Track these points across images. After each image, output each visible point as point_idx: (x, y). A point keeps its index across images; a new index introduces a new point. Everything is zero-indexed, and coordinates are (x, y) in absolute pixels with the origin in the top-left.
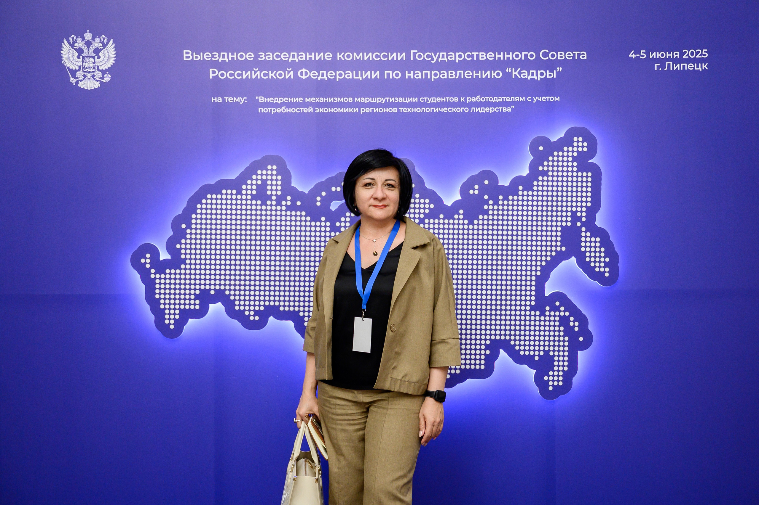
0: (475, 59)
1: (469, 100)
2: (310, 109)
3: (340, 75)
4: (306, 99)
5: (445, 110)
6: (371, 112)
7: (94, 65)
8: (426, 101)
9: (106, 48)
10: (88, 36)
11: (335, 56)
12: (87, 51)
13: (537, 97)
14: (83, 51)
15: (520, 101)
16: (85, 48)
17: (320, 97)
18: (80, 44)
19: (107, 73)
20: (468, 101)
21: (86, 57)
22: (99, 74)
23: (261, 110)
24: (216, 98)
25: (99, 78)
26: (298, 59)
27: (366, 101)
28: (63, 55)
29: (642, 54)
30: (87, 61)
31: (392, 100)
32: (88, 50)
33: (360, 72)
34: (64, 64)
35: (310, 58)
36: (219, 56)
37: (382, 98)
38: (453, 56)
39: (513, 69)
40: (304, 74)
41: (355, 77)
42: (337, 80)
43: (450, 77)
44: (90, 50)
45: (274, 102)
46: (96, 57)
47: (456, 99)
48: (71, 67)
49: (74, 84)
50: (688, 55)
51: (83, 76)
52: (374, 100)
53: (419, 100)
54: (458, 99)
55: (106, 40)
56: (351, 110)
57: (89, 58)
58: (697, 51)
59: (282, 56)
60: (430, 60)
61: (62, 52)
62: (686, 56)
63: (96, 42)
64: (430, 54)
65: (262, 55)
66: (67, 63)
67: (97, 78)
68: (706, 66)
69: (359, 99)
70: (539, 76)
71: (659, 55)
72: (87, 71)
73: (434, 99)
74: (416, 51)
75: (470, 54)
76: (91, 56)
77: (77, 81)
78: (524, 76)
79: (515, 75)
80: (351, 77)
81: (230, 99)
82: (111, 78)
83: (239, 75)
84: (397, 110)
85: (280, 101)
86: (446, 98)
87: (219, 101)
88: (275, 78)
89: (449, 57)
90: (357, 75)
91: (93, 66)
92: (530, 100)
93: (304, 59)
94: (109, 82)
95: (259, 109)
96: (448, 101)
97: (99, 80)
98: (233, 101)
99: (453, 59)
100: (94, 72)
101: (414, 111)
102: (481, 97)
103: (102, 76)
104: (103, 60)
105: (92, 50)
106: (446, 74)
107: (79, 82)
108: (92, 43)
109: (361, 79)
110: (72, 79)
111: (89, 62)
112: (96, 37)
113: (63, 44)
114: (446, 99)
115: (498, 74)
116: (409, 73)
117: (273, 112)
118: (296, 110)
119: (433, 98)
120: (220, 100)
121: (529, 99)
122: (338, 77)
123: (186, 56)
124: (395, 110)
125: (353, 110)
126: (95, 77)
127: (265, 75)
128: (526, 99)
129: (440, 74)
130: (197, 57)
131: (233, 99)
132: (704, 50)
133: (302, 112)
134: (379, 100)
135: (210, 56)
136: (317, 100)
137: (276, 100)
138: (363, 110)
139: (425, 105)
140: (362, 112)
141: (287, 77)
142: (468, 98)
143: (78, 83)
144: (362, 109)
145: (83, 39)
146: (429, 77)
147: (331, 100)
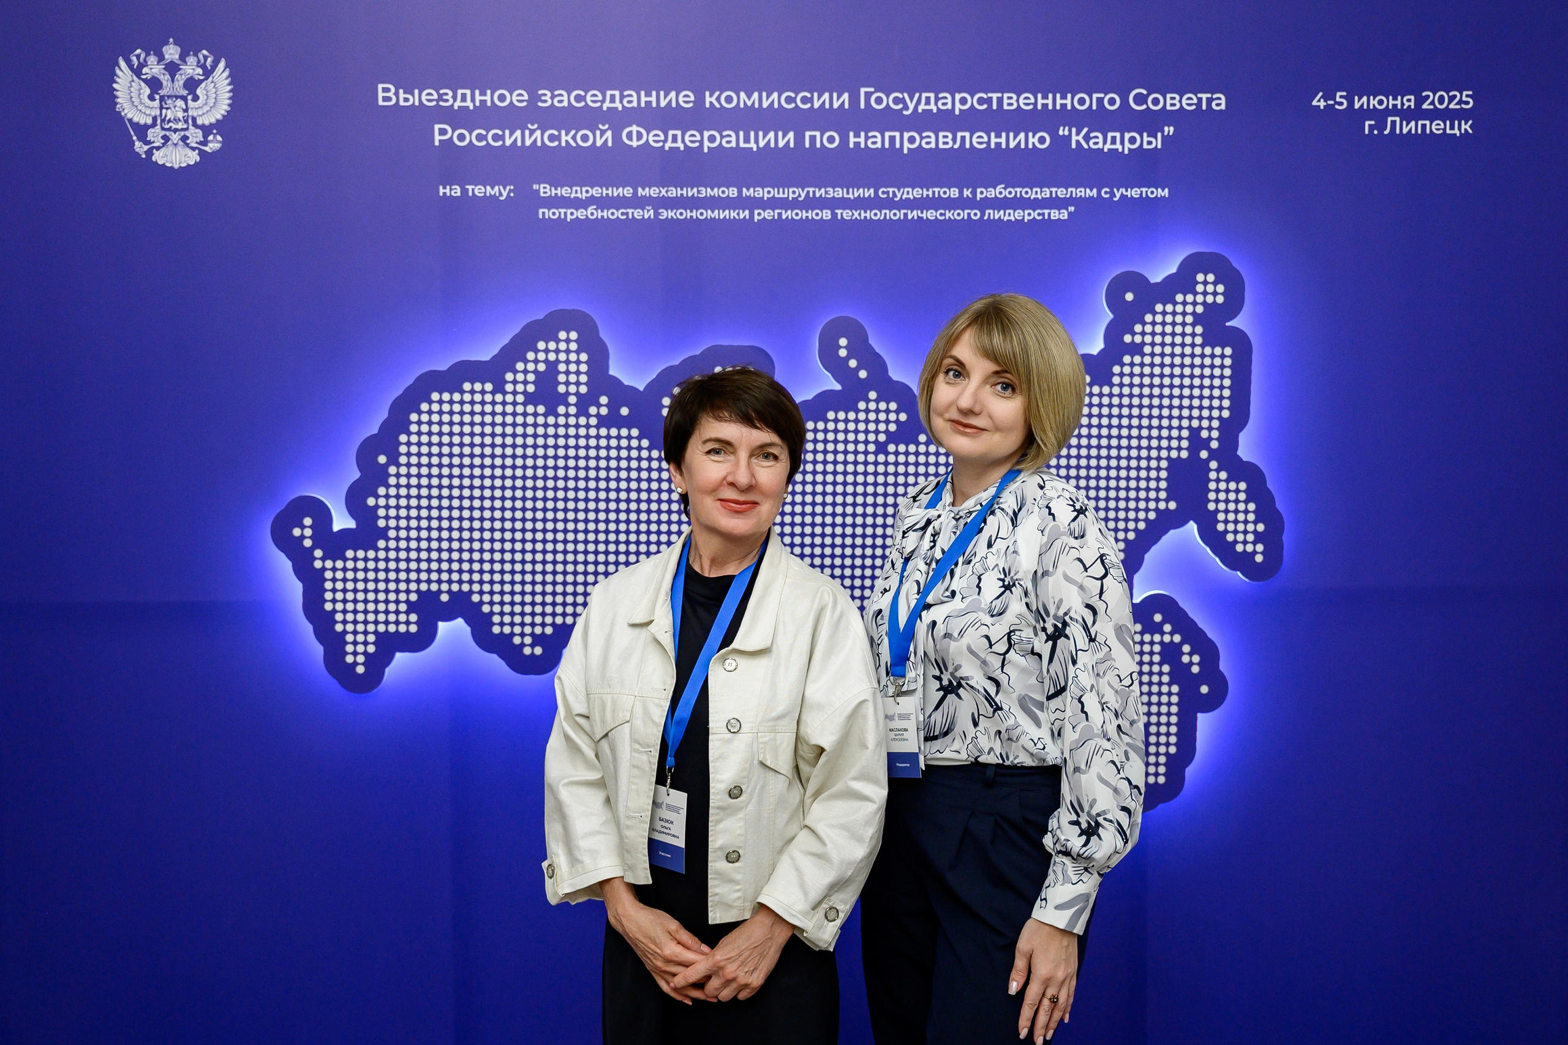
0: (995, 107)
1: (982, 193)
2: (648, 211)
3: (712, 139)
4: (640, 189)
5: (930, 215)
6: (776, 217)
7: (186, 114)
8: (891, 196)
9: (210, 79)
10: (172, 52)
11: (700, 100)
12: (169, 85)
13: (1121, 190)
14: (161, 84)
15: (1087, 196)
16: (165, 79)
17: (668, 187)
18: (153, 68)
19: (215, 131)
20: (979, 196)
21: (169, 97)
22: (198, 135)
23: (545, 213)
24: (448, 187)
25: (197, 143)
26: (623, 106)
27: (766, 195)
28: (118, 94)
29: (1338, 99)
30: (171, 106)
31: (820, 193)
32: (173, 81)
33: (752, 134)
34: (119, 113)
35: (648, 103)
36: (455, 98)
37: (800, 190)
38: (949, 101)
39: (1074, 130)
40: (635, 136)
41: (742, 145)
42: (706, 150)
43: (941, 146)
44: (176, 82)
45: (573, 196)
46: (190, 97)
47: (954, 193)
48: (136, 120)
49: (144, 156)
50: (1433, 103)
51: (163, 137)
52: (784, 193)
53: (876, 193)
54: (959, 192)
55: (209, 60)
56: (734, 214)
57: (174, 99)
58: (1451, 94)
59: (589, 99)
60: (902, 110)
61: (115, 86)
62: (1430, 104)
63: (188, 64)
64: (900, 96)
65: (545, 95)
66: (126, 111)
67: (192, 142)
68: (1470, 127)
69: (752, 190)
70: (1127, 145)
71: (1374, 102)
72: (171, 127)
73: (908, 192)
74: (872, 90)
75: (985, 96)
76: (178, 94)
77: (149, 149)
78: (1096, 143)
79: (1078, 142)
80: (733, 144)
81: (479, 191)
82: (223, 142)
83: (496, 138)
84: (832, 214)
85: (584, 195)
86: (934, 189)
87: (455, 193)
88: (574, 144)
89: (940, 103)
90: (747, 140)
91: (184, 117)
92: (1108, 196)
93: (635, 104)
94: (217, 151)
95: (541, 211)
96: (937, 196)
97: (196, 148)
98: (485, 193)
99: (949, 106)
100: (187, 129)
101: (865, 217)
102: (1005, 189)
103: (202, 139)
104: (206, 104)
105: (181, 83)
106: (933, 140)
107: (154, 151)
108: (181, 67)
109: (755, 149)
110: (137, 144)
111: (175, 107)
112: (189, 55)
113: (117, 68)
114: (934, 192)
115: (1042, 140)
116: (857, 135)
117: (569, 217)
118: (618, 214)
119: (906, 190)
120: (457, 191)
121: (1106, 193)
122: (706, 144)
123: (383, 97)
124: (826, 215)
125: (738, 214)
126: (188, 142)
127: (552, 138)
128: (1099, 192)
129: (922, 138)
130: (406, 100)
131: (483, 190)
132: (1465, 93)
133: (630, 217)
134: (794, 192)
135: (436, 96)
136: (663, 192)
137: (576, 191)
138: (760, 215)
139: (890, 203)
140: (756, 218)
141: (599, 143)
142: (979, 190)
143: (153, 154)
144: (756, 212)
145: (161, 58)
146: (898, 146)
147: (691, 192)
